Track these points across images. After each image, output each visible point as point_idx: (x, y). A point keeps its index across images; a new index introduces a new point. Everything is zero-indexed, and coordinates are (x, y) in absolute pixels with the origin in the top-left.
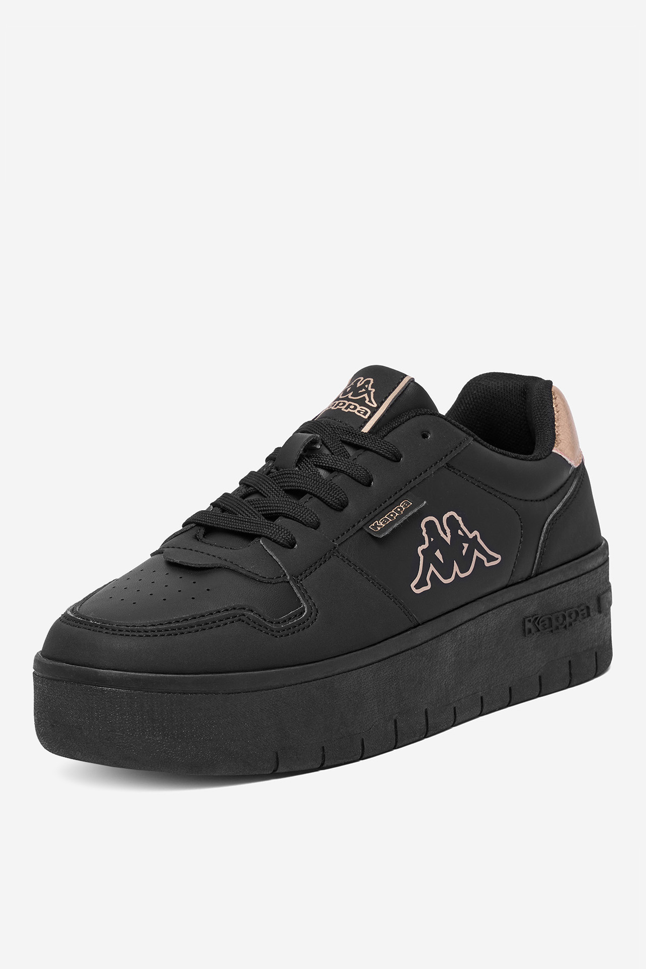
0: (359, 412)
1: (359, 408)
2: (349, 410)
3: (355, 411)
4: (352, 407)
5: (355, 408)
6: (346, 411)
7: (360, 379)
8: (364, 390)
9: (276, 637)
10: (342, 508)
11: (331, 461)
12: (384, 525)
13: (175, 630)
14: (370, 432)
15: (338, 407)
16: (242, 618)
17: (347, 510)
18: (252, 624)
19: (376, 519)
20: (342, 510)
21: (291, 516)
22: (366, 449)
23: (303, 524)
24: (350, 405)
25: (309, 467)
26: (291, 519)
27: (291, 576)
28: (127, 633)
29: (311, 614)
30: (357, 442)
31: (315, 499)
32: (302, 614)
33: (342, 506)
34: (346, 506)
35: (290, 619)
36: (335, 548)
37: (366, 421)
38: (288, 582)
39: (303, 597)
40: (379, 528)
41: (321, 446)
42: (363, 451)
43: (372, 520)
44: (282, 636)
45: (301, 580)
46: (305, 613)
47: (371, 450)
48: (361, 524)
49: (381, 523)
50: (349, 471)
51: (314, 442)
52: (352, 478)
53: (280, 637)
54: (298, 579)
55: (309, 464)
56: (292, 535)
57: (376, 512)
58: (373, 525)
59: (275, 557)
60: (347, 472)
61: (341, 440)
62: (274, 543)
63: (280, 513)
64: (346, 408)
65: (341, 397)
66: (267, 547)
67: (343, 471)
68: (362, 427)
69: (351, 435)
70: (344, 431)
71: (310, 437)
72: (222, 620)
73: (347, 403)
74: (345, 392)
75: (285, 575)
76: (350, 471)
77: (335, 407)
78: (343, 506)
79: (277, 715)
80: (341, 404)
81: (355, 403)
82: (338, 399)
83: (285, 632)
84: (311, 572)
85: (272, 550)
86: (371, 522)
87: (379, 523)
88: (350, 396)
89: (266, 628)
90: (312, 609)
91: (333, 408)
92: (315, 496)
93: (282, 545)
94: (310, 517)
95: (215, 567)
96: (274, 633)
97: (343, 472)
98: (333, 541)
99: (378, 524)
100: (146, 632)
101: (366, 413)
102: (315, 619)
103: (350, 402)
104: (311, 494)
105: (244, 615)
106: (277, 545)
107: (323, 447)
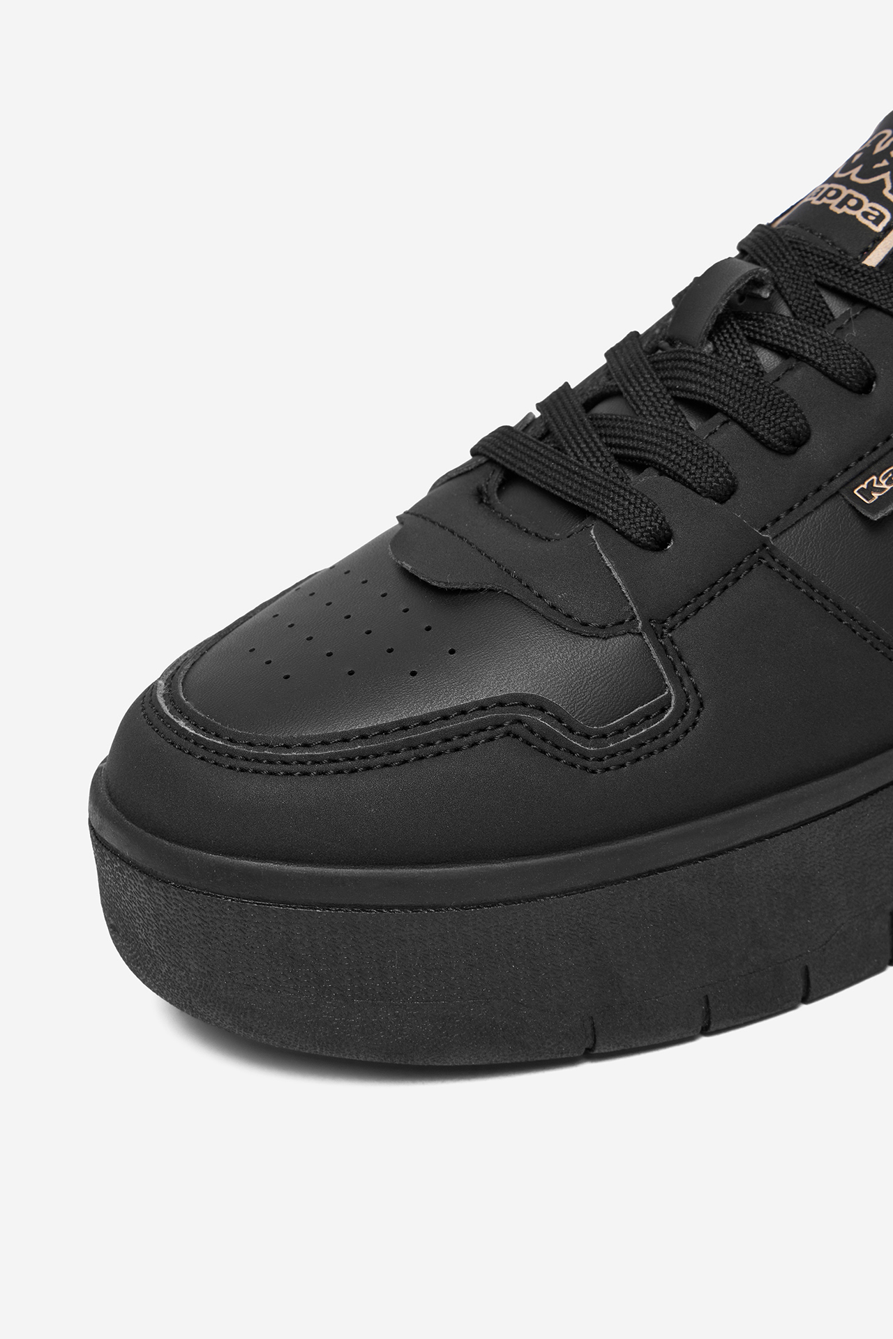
0: (865, 215)
1: (867, 206)
2: (845, 209)
3: (858, 214)
4: (853, 203)
5: (860, 204)
6: (839, 211)
7: (884, 135)
8: (885, 163)
9: (594, 772)
10: (792, 448)
11: (785, 331)
12: (889, 488)
13: (353, 759)
14: (882, 265)
15: (825, 200)
16: (517, 728)
17: (805, 450)
18: (538, 744)
19: (873, 469)
20: (794, 452)
21: (670, 470)
22: (868, 305)
23: (694, 490)
24: (850, 197)
25: (736, 344)
26: (669, 476)
27: (648, 620)
28: (245, 764)
29: (686, 711)
30: (850, 287)
31: (734, 428)
32: (663, 711)
33: (794, 444)
34: (804, 443)
35: (633, 725)
36: (765, 546)
37: (878, 238)
38: (640, 634)
39: (672, 668)
40: (876, 495)
41: (772, 292)
42: (861, 308)
43: (863, 475)
44: (608, 769)
45: (671, 630)
46: (670, 711)
47: (879, 309)
48: (838, 483)
49: (884, 482)
50: (819, 360)
51: (757, 283)
52: (826, 375)
53: (602, 772)
54: (664, 628)
55: (738, 338)
56: (664, 519)
57: (875, 456)
58: (865, 486)
59: (615, 574)
60: (814, 362)
61: (816, 282)
62: (620, 537)
63: (649, 461)
64: (840, 206)
65: (838, 175)
66: (602, 546)
67: (807, 358)
68: (868, 251)
69: (840, 271)
70: (825, 259)
71: (751, 273)
72: (466, 736)
73: (845, 192)
74: (849, 166)
75: (634, 618)
76: (823, 361)
77: (819, 199)
78: (797, 441)
79: (591, 944)
80: (832, 193)
81: (860, 192)
82: (832, 180)
83: (618, 759)
84: (699, 608)
85: (610, 557)
86: (860, 479)
87: (878, 482)
88: (854, 174)
89: (571, 752)
90: (688, 700)
91: (815, 202)
92: (735, 420)
93: (636, 543)
94: (712, 477)
95: (482, 590)
96: (589, 764)
97: (808, 360)
98: (764, 529)
99: (875, 485)
100: (284, 763)
101: (881, 218)
102: (694, 724)
103: (851, 192)
104: (726, 414)
105: (520, 721)
106: (624, 541)
107: (777, 295)
